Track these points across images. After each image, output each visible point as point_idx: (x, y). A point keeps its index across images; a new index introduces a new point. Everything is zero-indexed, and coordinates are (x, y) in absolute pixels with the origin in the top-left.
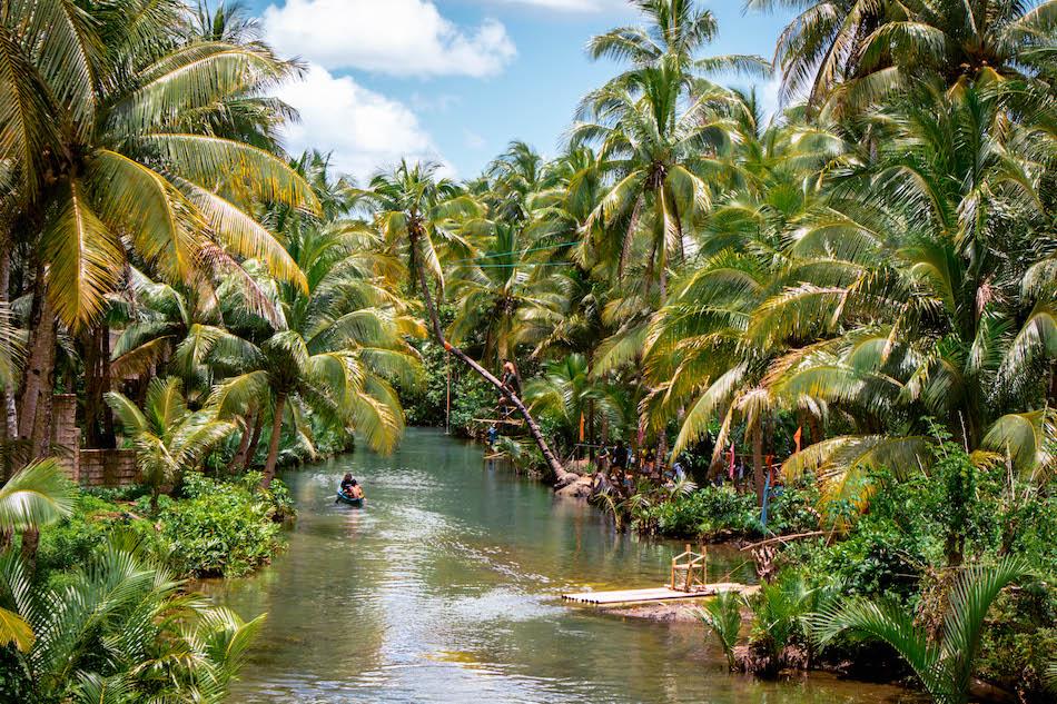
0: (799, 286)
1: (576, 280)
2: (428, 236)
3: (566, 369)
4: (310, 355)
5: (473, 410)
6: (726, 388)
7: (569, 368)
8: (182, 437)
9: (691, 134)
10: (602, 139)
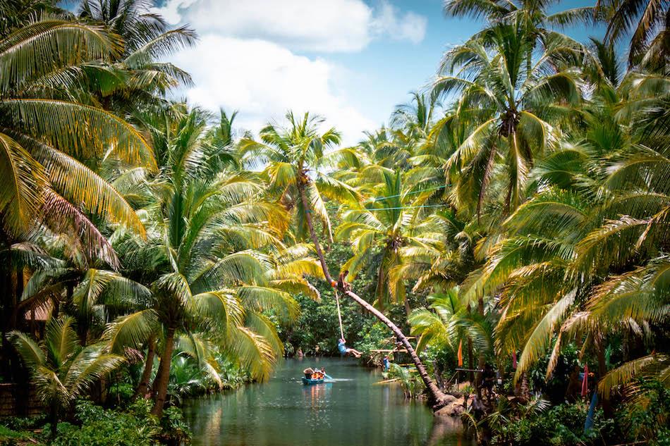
0: (619, 219)
1: (451, 219)
2: (314, 186)
3: (448, 301)
4: (194, 293)
5: (377, 341)
6: (561, 313)
7: (451, 299)
8: (77, 370)
9: (541, 83)
10: (459, 91)
